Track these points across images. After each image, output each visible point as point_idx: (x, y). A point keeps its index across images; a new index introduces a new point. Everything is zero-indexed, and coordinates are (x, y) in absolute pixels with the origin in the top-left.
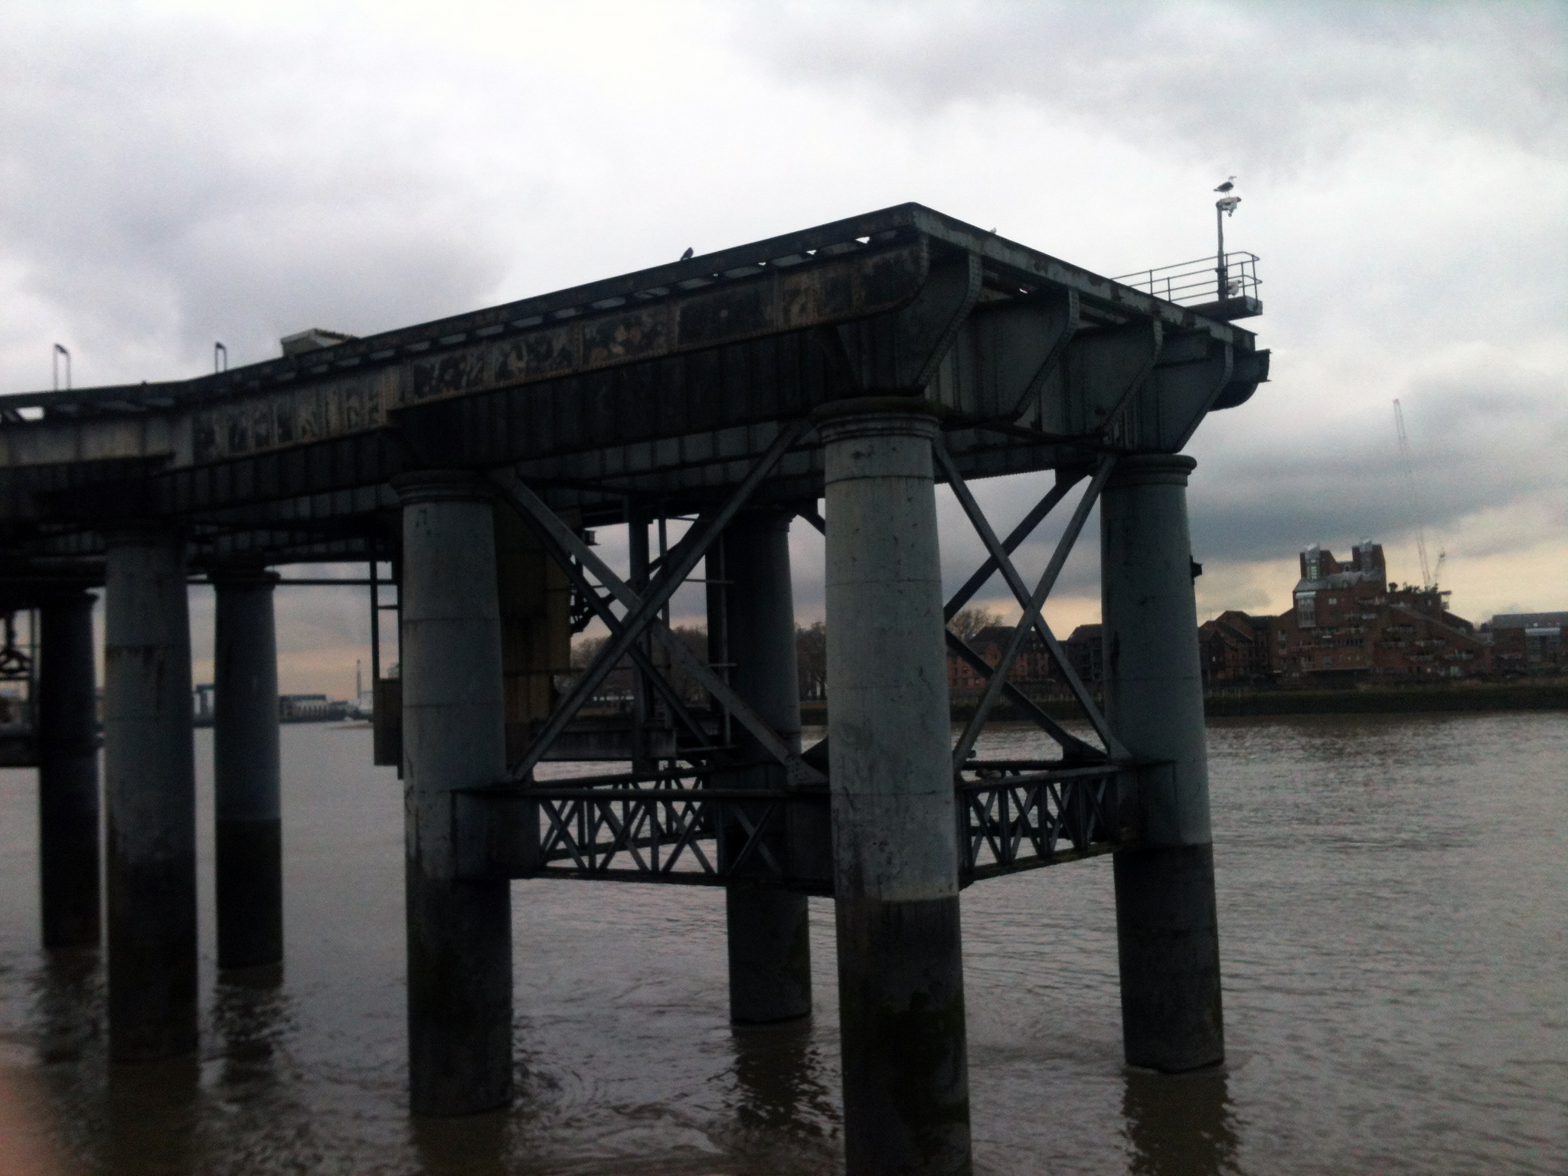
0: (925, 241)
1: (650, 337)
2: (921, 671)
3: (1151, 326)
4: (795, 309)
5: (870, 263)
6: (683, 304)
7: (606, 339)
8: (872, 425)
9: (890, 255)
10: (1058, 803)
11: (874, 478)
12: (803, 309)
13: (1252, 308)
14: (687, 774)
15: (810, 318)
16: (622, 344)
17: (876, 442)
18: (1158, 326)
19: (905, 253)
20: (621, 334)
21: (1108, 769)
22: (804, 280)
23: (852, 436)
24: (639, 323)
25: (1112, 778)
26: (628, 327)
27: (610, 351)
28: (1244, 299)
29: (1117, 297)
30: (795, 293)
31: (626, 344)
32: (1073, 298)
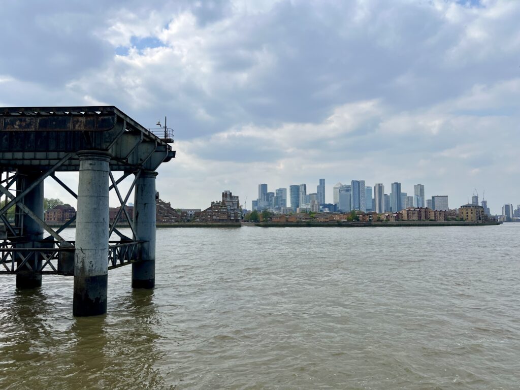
0: (116, 116)
1: (29, 125)
2: (104, 219)
3: (155, 142)
4: (77, 126)
5: (100, 118)
6: (41, 118)
7: (13, 123)
8: (96, 157)
9: (106, 117)
10: (118, 252)
11: (95, 170)
12: (80, 126)
13: (171, 141)
14: (9, 244)
15: (82, 128)
16: (18, 125)
17: (96, 161)
18: (156, 142)
19: (110, 117)
20: (18, 123)
21: (135, 243)
22: (81, 119)
23: (90, 159)
24: (25, 121)
25: (136, 245)
26: (21, 121)
27: (13, 127)
28: (170, 139)
29: (149, 135)
30: (78, 122)
31: (20, 126)
32: (142, 134)
